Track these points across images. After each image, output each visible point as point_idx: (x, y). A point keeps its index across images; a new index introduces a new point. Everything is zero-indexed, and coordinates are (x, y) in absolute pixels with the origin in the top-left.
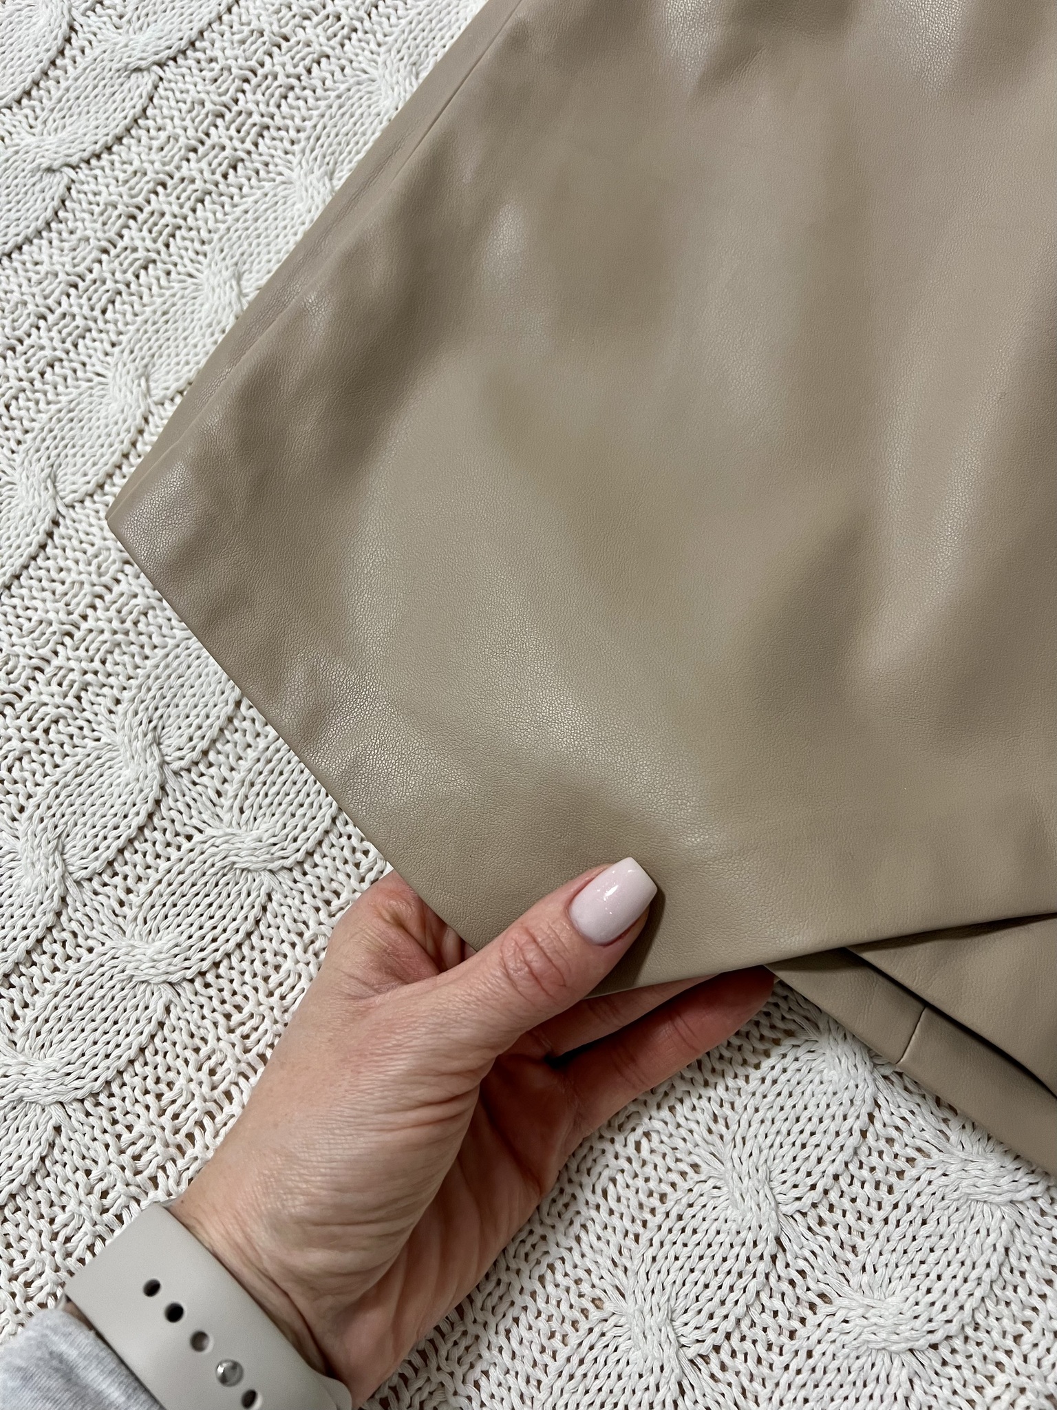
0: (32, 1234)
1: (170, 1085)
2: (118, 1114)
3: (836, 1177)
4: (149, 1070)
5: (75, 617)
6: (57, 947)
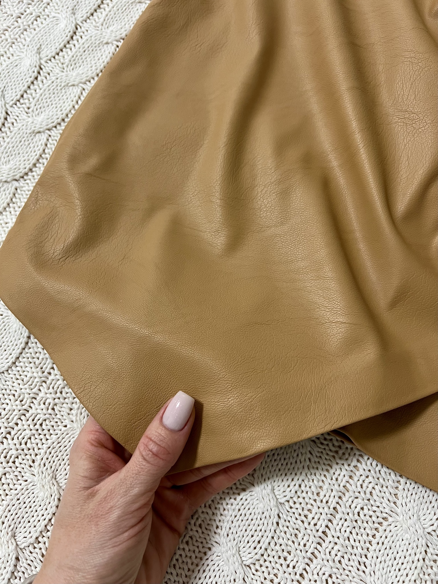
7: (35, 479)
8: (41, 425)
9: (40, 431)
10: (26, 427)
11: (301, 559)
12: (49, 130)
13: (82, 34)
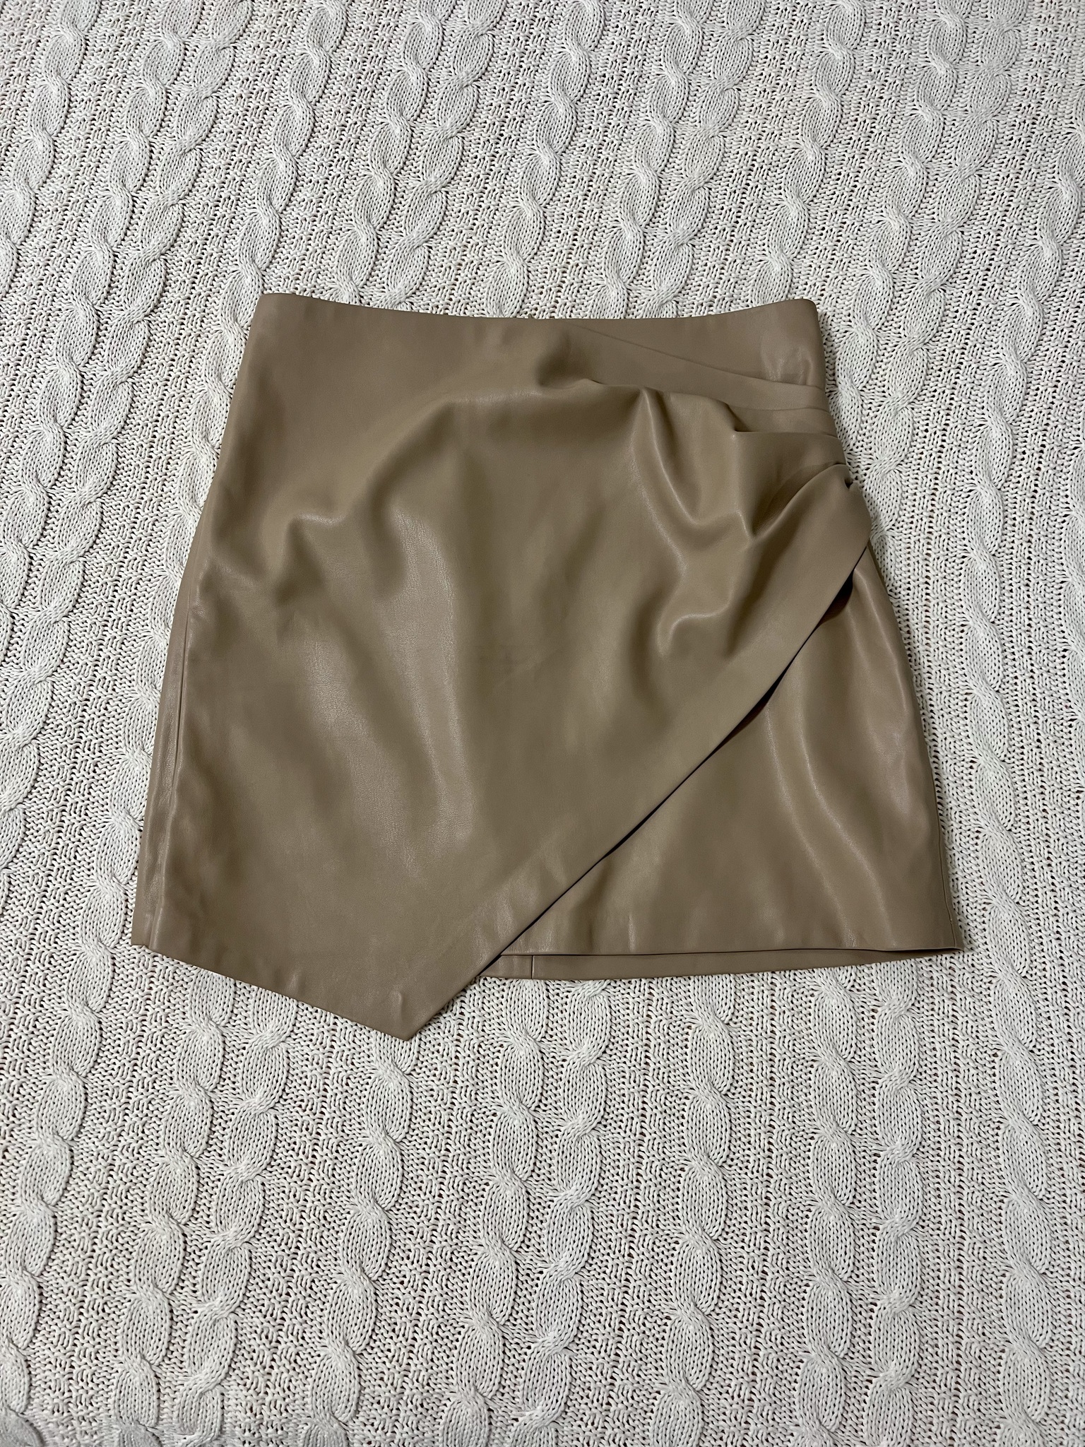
0: (277, 1226)
1: (295, 1143)
2: (282, 1165)
3: (548, 1018)
4: (284, 1143)
5: (146, 991)
6: (220, 1120)
7: (180, 1092)
8: (162, 1043)
9: (164, 1049)
10: (148, 1051)
11: (450, 1044)
12: (35, 738)
13: (22, 622)
